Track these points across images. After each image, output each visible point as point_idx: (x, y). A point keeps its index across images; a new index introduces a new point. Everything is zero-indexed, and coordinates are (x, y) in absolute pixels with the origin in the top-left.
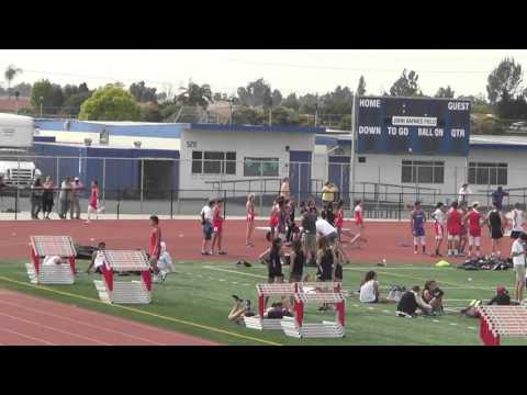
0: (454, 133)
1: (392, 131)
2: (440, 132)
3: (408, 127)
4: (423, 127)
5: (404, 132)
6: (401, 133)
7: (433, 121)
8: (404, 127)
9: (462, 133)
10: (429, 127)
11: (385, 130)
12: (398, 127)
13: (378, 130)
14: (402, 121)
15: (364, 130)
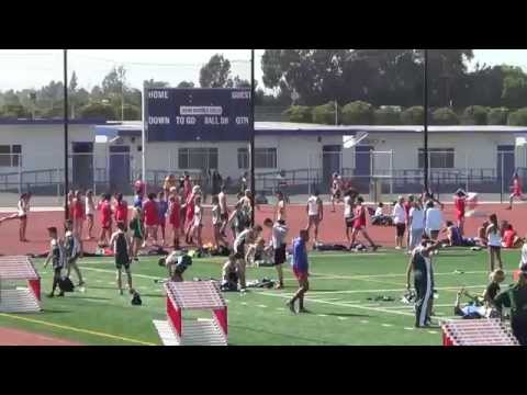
0: (239, 120)
1: (180, 120)
2: (225, 121)
3: (195, 116)
4: (208, 116)
5: (191, 121)
6: (188, 122)
7: (218, 110)
8: (191, 116)
9: (246, 120)
10: (214, 116)
11: (173, 120)
12: (186, 116)
13: (168, 121)
14: (190, 110)
15: (154, 120)
